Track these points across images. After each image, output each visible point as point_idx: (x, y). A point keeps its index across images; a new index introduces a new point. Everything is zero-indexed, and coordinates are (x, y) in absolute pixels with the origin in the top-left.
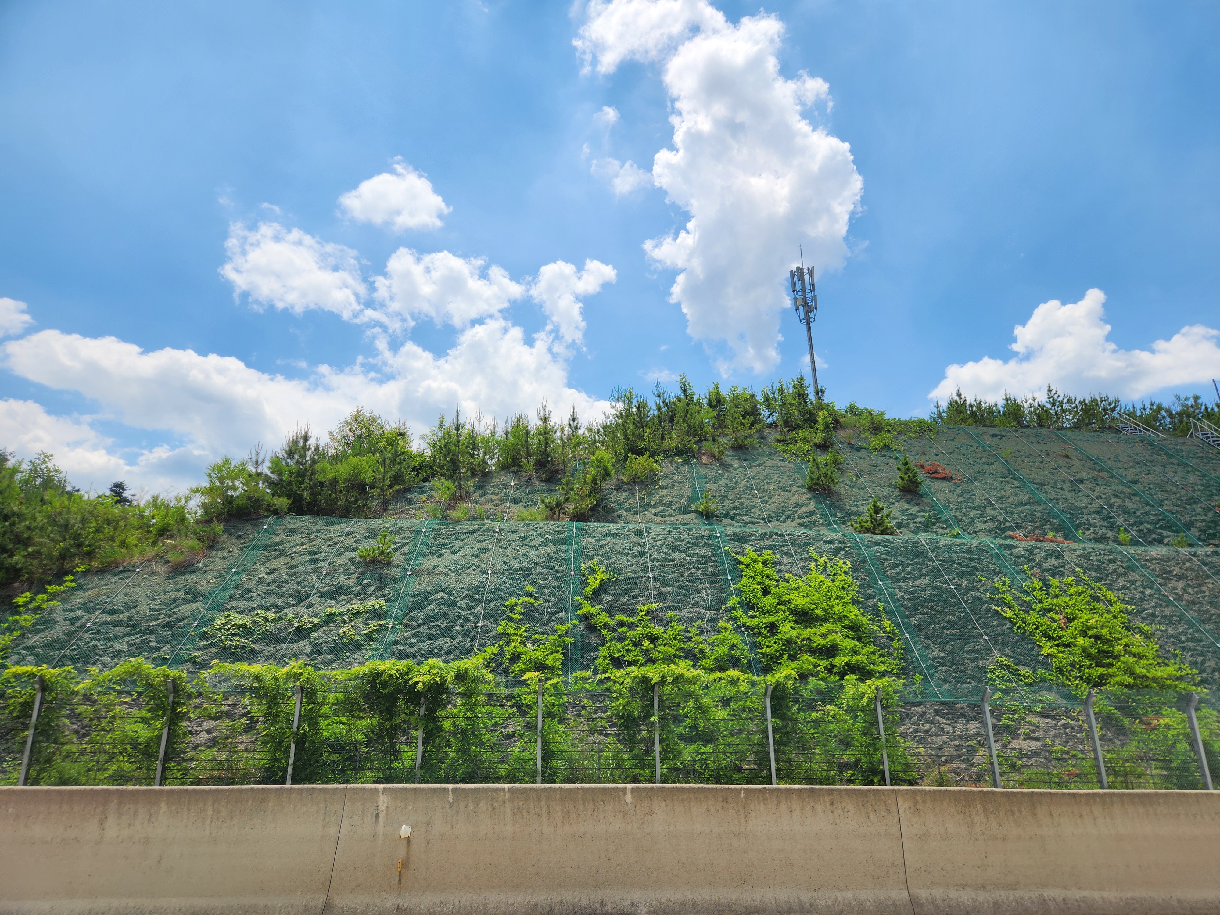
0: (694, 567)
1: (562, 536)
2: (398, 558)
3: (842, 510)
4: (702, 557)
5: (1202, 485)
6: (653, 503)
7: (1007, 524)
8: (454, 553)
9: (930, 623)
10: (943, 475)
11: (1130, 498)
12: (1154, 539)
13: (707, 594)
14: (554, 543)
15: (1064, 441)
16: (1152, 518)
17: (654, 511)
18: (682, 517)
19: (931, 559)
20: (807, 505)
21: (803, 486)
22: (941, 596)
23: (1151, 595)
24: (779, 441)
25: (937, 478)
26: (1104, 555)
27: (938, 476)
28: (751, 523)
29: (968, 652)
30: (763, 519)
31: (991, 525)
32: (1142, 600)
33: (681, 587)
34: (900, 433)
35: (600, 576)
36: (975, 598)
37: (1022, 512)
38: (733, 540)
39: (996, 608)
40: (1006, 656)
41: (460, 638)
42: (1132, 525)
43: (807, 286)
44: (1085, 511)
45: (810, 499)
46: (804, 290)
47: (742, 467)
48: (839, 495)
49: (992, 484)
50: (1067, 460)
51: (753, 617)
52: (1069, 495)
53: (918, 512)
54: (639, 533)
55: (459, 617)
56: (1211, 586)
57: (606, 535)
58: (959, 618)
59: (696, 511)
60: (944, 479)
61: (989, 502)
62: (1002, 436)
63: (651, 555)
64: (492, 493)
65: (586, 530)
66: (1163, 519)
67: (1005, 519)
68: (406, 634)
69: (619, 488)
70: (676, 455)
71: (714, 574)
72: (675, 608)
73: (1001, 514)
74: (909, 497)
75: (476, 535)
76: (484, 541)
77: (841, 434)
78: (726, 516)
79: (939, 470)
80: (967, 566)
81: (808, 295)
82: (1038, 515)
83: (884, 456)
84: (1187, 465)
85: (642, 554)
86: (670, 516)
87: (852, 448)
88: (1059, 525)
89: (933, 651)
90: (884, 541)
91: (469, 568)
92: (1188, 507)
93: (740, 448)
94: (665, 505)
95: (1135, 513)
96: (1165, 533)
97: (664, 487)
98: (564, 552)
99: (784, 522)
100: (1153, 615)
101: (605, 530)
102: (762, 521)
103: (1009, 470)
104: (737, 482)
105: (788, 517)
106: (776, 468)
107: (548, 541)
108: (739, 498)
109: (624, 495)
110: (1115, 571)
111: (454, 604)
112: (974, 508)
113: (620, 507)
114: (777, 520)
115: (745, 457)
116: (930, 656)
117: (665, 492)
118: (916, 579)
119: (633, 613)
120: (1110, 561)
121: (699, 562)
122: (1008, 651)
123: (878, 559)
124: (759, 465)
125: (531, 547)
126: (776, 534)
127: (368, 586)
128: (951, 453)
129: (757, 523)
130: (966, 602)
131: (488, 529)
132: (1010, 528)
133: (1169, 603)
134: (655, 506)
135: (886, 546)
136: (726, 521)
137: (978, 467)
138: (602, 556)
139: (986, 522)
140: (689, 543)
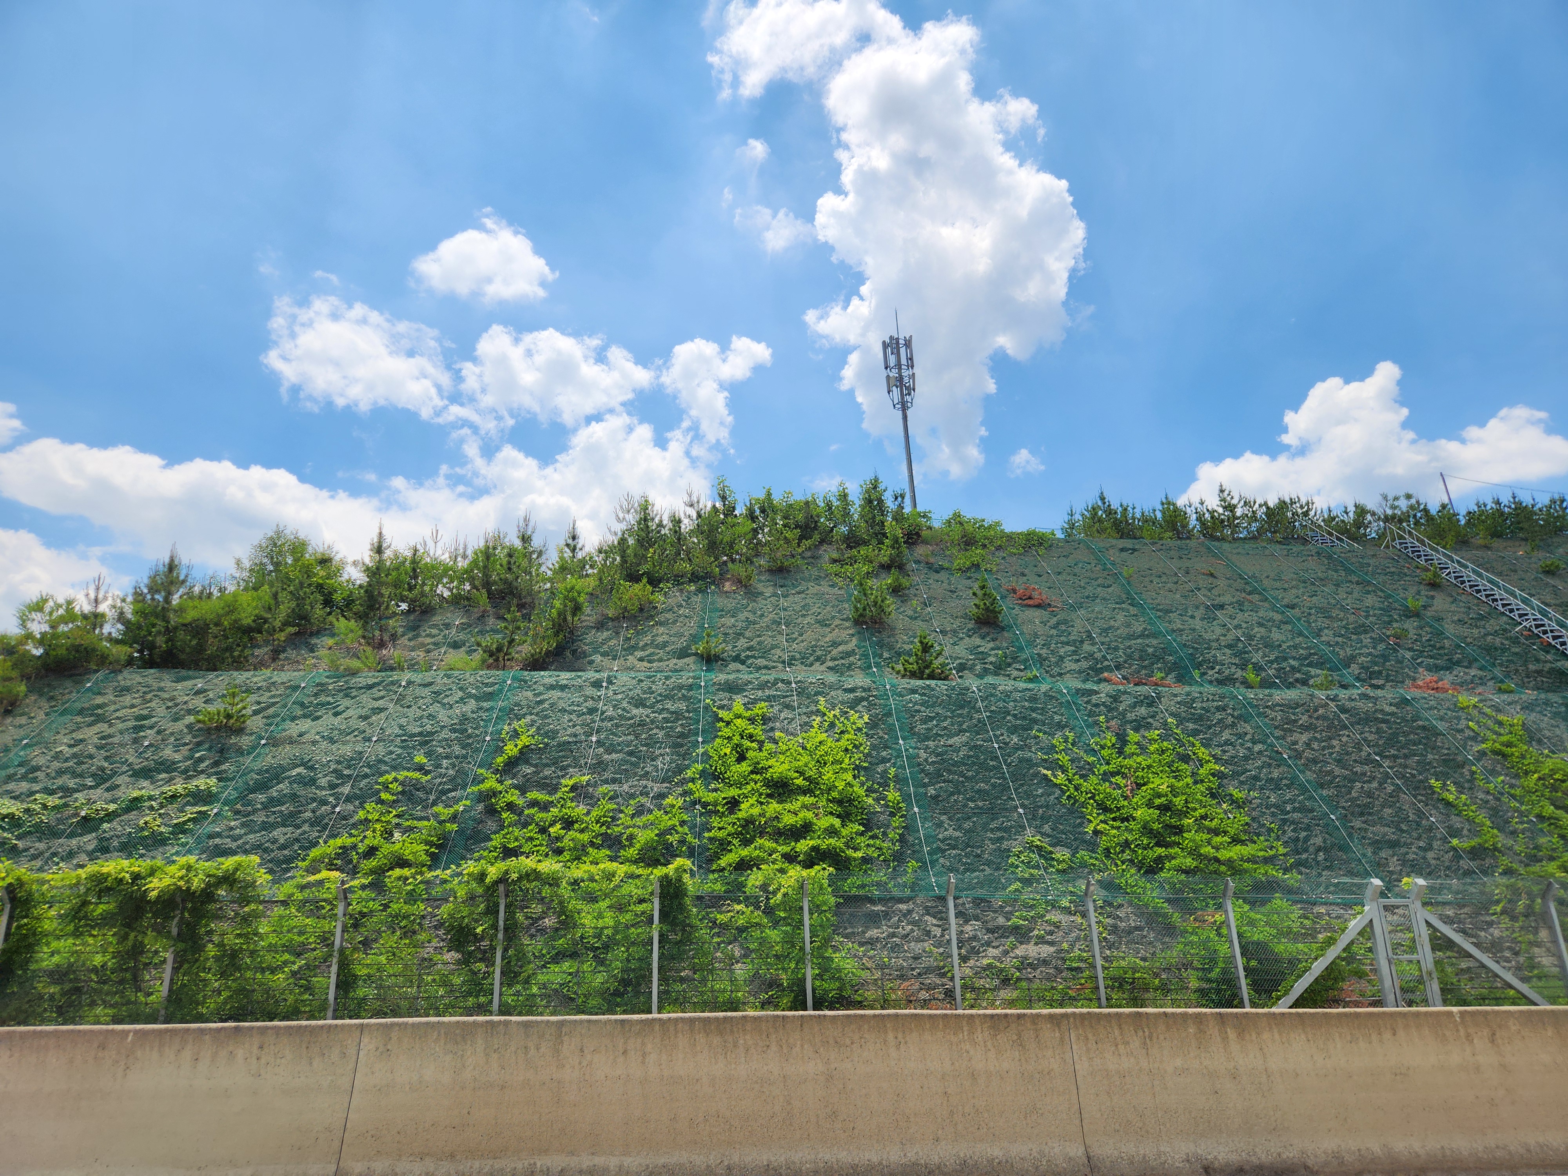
0: (657, 727)
1: (490, 690)
2: (255, 723)
3: (891, 648)
4: (672, 713)
5: (1381, 609)
6: (641, 644)
7: (1106, 663)
8: (336, 714)
9: (952, 794)
10: (1036, 602)
11: (1279, 628)
12: (1297, 680)
13: (664, 761)
14: (478, 699)
15: (1215, 556)
16: (1302, 651)
17: (639, 654)
18: (675, 661)
19: (979, 711)
20: (846, 643)
21: (847, 619)
22: (978, 758)
23: (1260, 752)
24: (835, 561)
25: (1030, 606)
26: (1213, 701)
27: (1031, 602)
28: (766, 667)
29: (992, 830)
30: (783, 662)
31: (1084, 664)
32: (1246, 758)
33: (631, 753)
34: (999, 548)
35: (524, 741)
36: (1021, 760)
37: (1130, 647)
38: (723, 690)
39: (1045, 772)
40: (1043, 834)
41: (306, 827)
42: (1272, 662)
43: (904, 361)
44: (1214, 644)
45: (853, 635)
46: (899, 365)
47: (775, 595)
48: (893, 629)
49: (1101, 613)
50: (1211, 580)
51: (716, 790)
52: (1198, 624)
53: (992, 649)
54: (597, 684)
55: (314, 800)
56: (1344, 739)
57: (552, 687)
58: (994, 786)
59: (696, 654)
60: (1038, 606)
61: (1090, 636)
62: (1134, 550)
63: (603, 713)
64: (427, 636)
65: (526, 682)
66: (1315, 654)
67: (1104, 657)
68: (233, 823)
69: (600, 626)
70: (690, 581)
71: (682, 735)
72: (614, 781)
73: (1100, 650)
74: (985, 630)
75: (375, 690)
76: (382, 698)
77: (921, 551)
78: (737, 659)
79: (1035, 595)
80: (1024, 718)
81: (905, 373)
82: (1150, 650)
83: (969, 578)
84: (1369, 583)
85: (592, 711)
86: (660, 660)
87: (930, 568)
88: (1175, 663)
89: (946, 830)
90: (923, 688)
91: (349, 734)
92: (1354, 637)
93: (779, 571)
94: (657, 647)
95: (1280, 646)
96: (1313, 671)
97: (661, 624)
98: (487, 710)
99: (811, 665)
100: (1256, 778)
101: (552, 681)
102: (780, 666)
103: (1128, 593)
104: (762, 615)
105: (818, 659)
106: (820, 596)
107: (471, 696)
108: (759, 636)
109: (606, 634)
110: (1220, 721)
111: (313, 782)
112: (1067, 644)
113: (596, 651)
114: (802, 663)
115: (782, 582)
116: (940, 836)
117: (661, 630)
118: (951, 736)
119: (553, 789)
120: (1218, 708)
121: (666, 720)
122: (1046, 828)
123: (908, 711)
124: (799, 593)
125: (444, 705)
126: (783, 681)
127: (201, 760)
128: (1059, 573)
129: (774, 667)
130: (1009, 765)
131: (393, 683)
132: (1108, 669)
133: (1281, 762)
134: (643, 649)
135: (924, 694)
136: (733, 666)
137: (1089, 591)
138: (537, 714)
139: (1078, 661)
140: (660, 695)
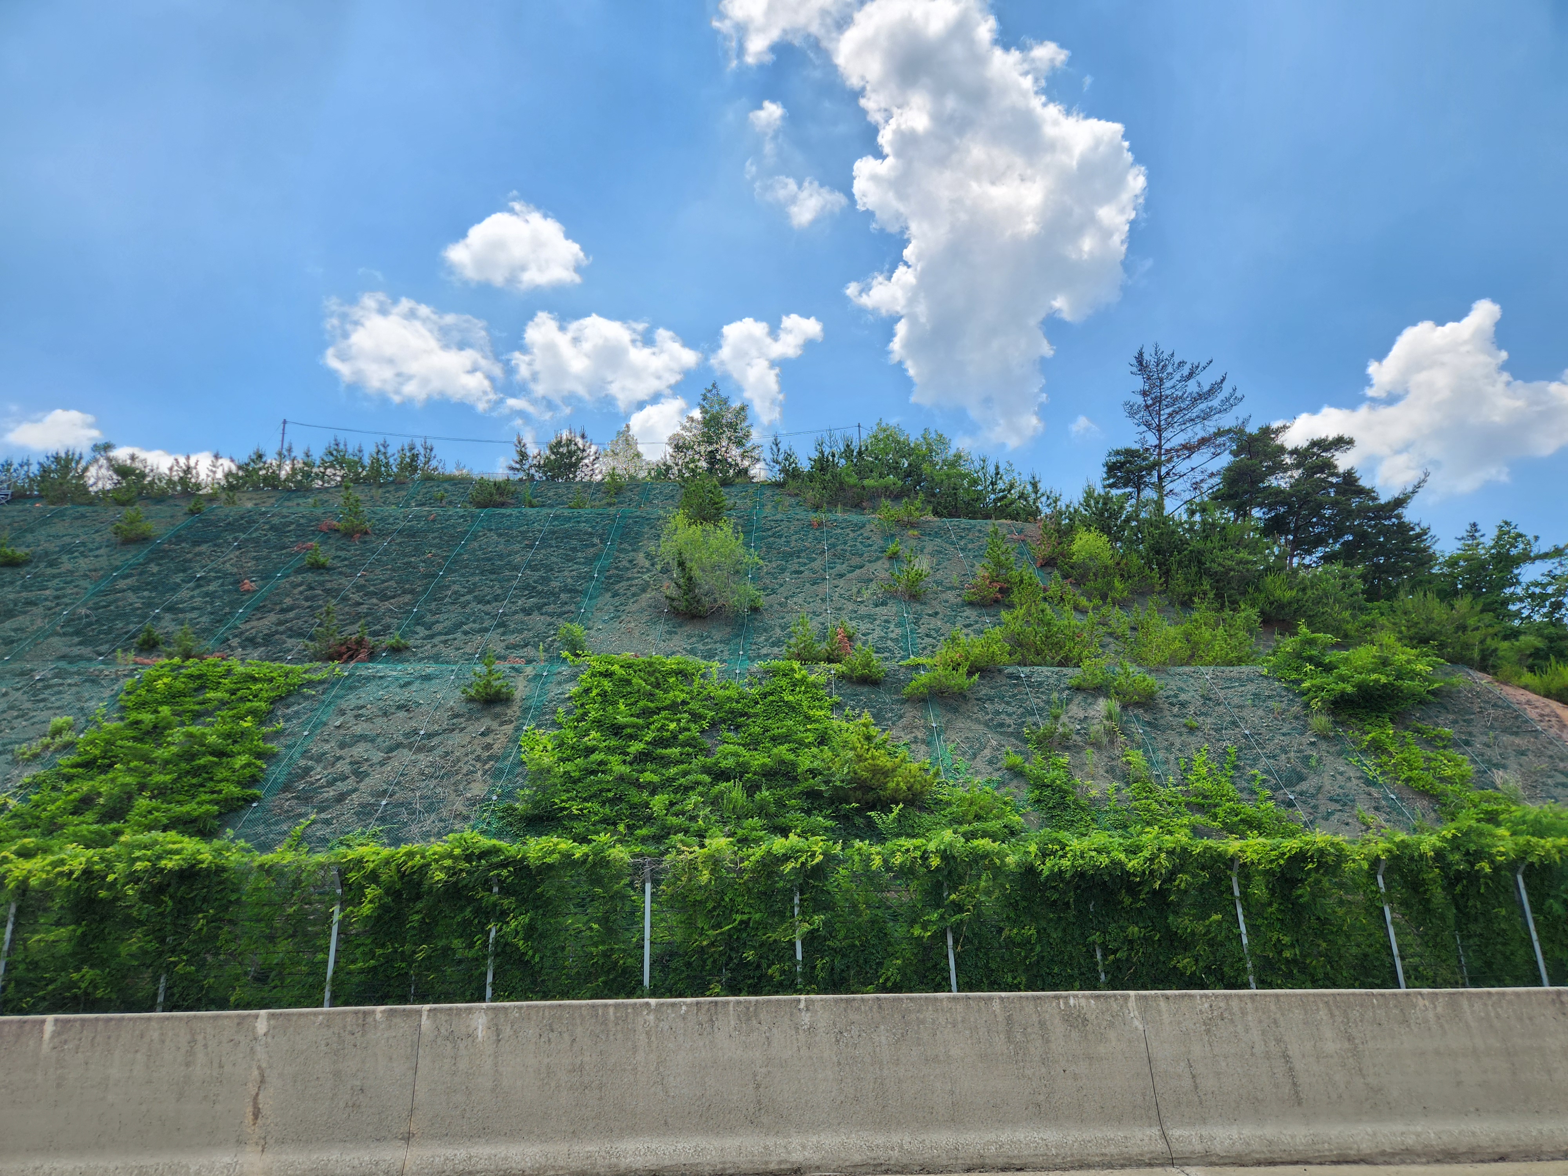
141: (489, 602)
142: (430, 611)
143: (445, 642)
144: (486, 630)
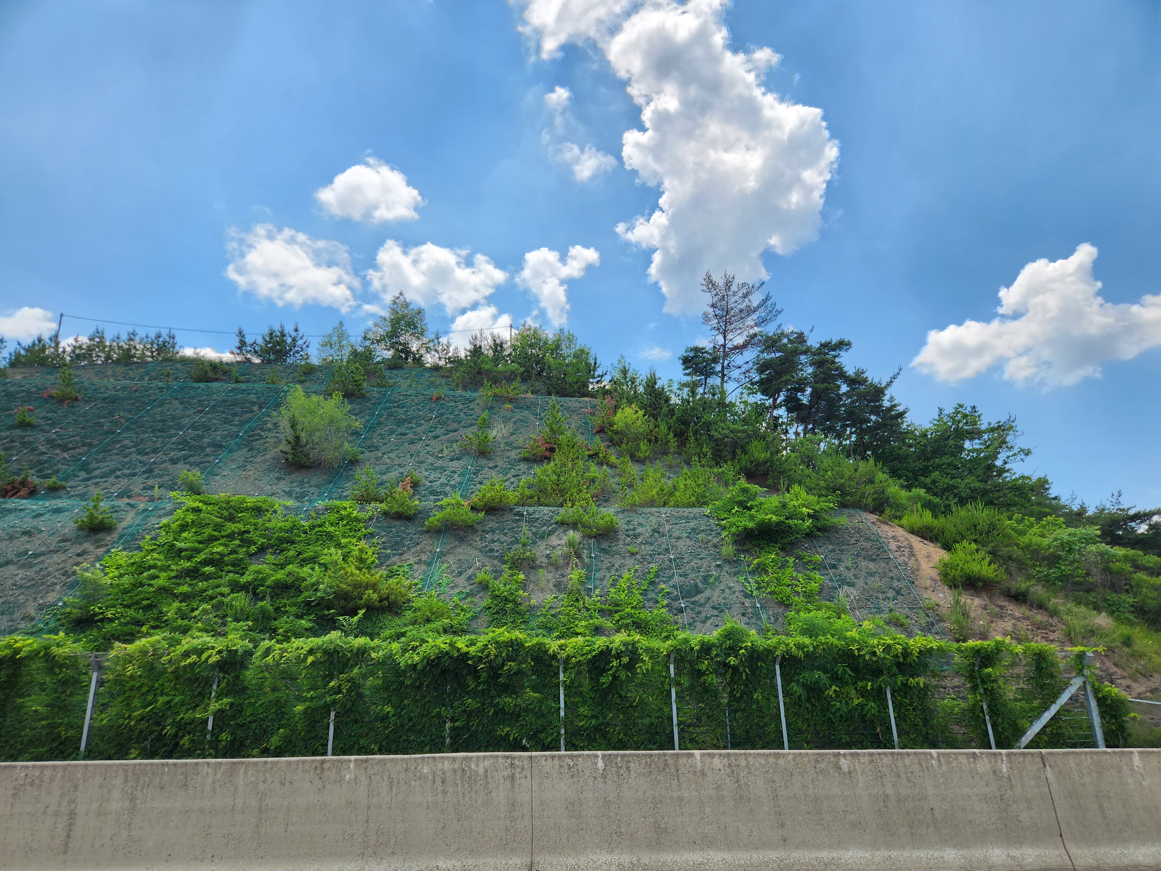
141: (147, 454)
142: (96, 460)
143: (96, 484)
144: (134, 475)
